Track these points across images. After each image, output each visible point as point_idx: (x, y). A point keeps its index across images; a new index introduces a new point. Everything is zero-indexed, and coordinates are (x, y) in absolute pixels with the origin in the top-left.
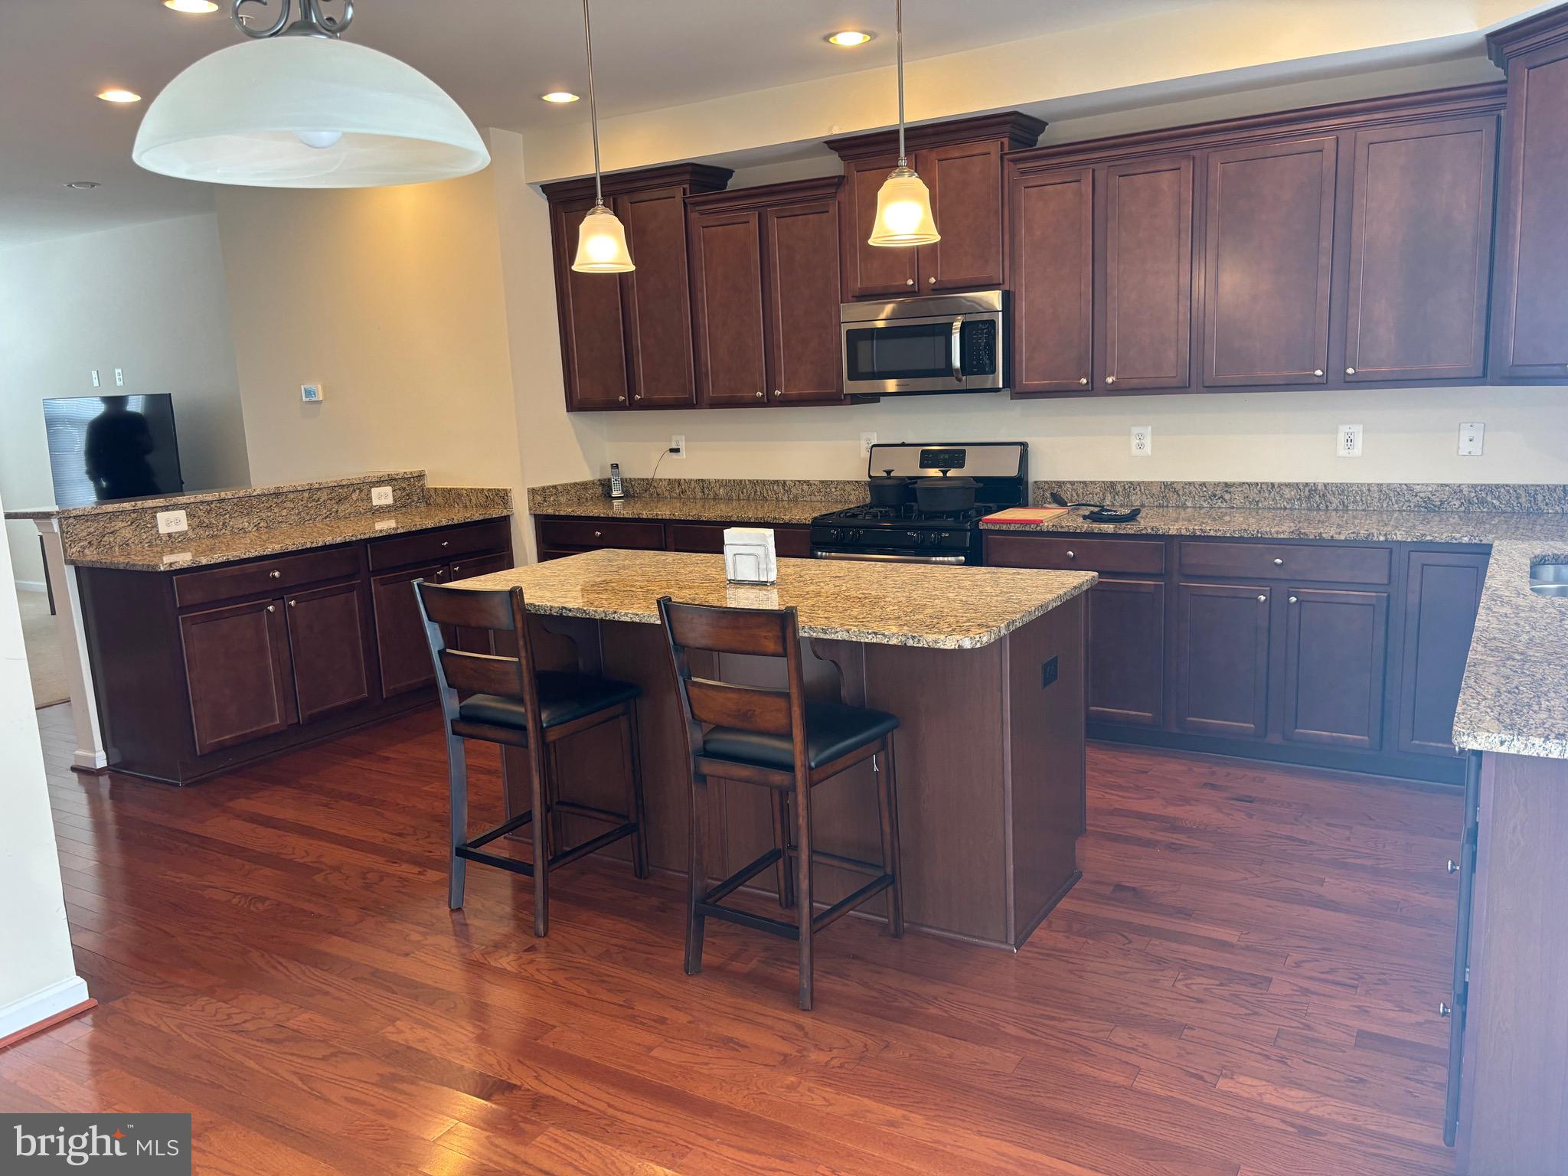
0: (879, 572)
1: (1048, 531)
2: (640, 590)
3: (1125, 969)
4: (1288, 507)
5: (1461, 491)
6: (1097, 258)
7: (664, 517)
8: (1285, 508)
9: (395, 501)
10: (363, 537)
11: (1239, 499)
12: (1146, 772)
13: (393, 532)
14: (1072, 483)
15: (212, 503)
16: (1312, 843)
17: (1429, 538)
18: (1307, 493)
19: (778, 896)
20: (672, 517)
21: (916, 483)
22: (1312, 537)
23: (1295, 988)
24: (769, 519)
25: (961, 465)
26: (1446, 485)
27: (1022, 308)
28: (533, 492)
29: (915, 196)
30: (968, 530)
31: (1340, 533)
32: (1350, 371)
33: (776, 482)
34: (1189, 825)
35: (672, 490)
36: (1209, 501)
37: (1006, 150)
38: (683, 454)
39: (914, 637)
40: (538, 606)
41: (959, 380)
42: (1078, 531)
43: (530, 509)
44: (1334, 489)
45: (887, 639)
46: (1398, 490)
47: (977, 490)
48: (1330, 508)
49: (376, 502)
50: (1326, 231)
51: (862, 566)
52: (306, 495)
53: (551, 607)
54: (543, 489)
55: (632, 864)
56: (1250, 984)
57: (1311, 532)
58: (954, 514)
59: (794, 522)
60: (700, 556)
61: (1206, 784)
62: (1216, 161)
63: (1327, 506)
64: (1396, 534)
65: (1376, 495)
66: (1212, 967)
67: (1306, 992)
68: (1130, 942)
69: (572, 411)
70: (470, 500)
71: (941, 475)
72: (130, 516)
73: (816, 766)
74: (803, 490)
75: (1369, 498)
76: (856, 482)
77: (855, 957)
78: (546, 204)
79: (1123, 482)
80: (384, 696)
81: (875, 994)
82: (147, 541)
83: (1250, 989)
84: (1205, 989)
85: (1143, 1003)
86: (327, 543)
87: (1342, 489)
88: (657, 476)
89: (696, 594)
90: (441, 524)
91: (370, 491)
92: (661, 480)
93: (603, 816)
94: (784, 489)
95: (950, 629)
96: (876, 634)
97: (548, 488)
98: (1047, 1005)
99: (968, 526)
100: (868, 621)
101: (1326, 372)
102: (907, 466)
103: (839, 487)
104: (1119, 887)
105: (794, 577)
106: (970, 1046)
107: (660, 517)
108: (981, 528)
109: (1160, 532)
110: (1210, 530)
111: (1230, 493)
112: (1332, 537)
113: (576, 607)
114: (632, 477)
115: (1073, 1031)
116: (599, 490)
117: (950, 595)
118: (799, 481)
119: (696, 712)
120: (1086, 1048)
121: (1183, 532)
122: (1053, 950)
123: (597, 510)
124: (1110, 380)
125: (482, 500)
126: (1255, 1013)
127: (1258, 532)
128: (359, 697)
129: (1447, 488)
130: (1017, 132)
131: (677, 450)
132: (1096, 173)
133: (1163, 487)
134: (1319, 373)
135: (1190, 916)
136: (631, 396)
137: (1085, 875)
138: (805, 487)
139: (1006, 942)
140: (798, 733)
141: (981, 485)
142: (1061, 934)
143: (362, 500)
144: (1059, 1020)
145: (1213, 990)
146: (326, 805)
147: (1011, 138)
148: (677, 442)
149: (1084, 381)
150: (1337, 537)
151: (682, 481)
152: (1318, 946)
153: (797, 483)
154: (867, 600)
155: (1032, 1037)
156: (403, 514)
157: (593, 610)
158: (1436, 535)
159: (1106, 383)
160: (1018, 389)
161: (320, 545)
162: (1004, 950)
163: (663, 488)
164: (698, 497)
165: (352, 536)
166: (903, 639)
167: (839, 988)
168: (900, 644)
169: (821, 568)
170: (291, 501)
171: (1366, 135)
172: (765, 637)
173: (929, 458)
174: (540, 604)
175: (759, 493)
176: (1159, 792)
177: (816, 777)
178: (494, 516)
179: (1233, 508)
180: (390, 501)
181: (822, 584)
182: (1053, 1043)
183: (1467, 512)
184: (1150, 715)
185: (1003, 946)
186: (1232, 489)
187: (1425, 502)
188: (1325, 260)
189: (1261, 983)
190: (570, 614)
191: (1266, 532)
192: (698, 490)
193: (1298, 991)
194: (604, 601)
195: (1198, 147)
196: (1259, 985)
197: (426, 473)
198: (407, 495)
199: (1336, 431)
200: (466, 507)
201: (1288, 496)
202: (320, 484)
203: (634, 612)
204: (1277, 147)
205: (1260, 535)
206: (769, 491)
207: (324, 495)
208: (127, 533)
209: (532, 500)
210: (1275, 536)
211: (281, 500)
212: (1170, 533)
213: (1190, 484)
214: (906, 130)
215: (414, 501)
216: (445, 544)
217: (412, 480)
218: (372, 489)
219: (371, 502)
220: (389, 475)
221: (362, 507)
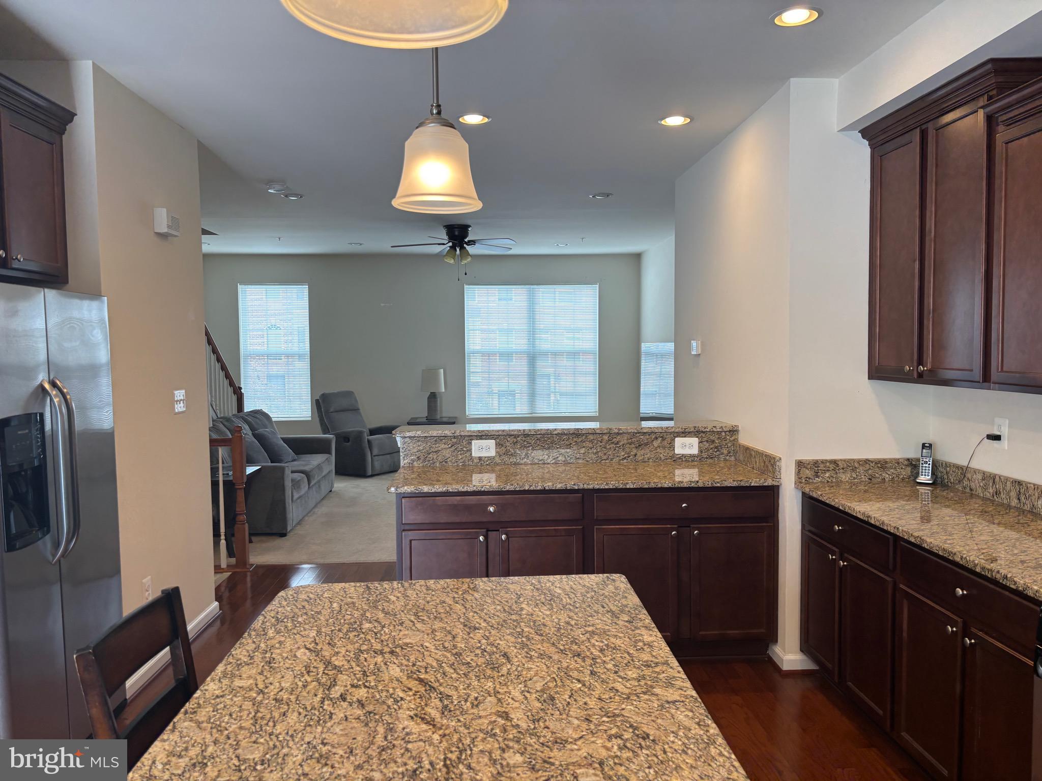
9: (701, 451)
10: (586, 487)
15: (518, 437)
28: (800, 464)
38: (1005, 443)
43: (798, 484)
49: (678, 450)
52: (606, 437)
54: (816, 463)
69: (872, 379)
70: (756, 463)
72: (451, 440)
78: (868, 151)
82: (461, 461)
86: (547, 488)
88: (975, 465)
91: (673, 440)
92: (975, 471)
97: (823, 462)
114: (947, 460)
125: (762, 464)
131: (997, 438)
143: (664, 448)
148: (999, 426)
156: (710, 465)
161: (538, 488)
163: (976, 483)
165: (574, 485)
170: (590, 441)
180: (695, 451)
197: (740, 429)
198: (716, 447)
200: (753, 468)
202: (619, 429)
207: (624, 440)
208: (447, 453)
209: (799, 474)
211: (580, 440)
215: (722, 454)
216: (684, 505)
217: (723, 434)
218: (676, 439)
219: (674, 450)
220: (695, 427)
221: (663, 453)
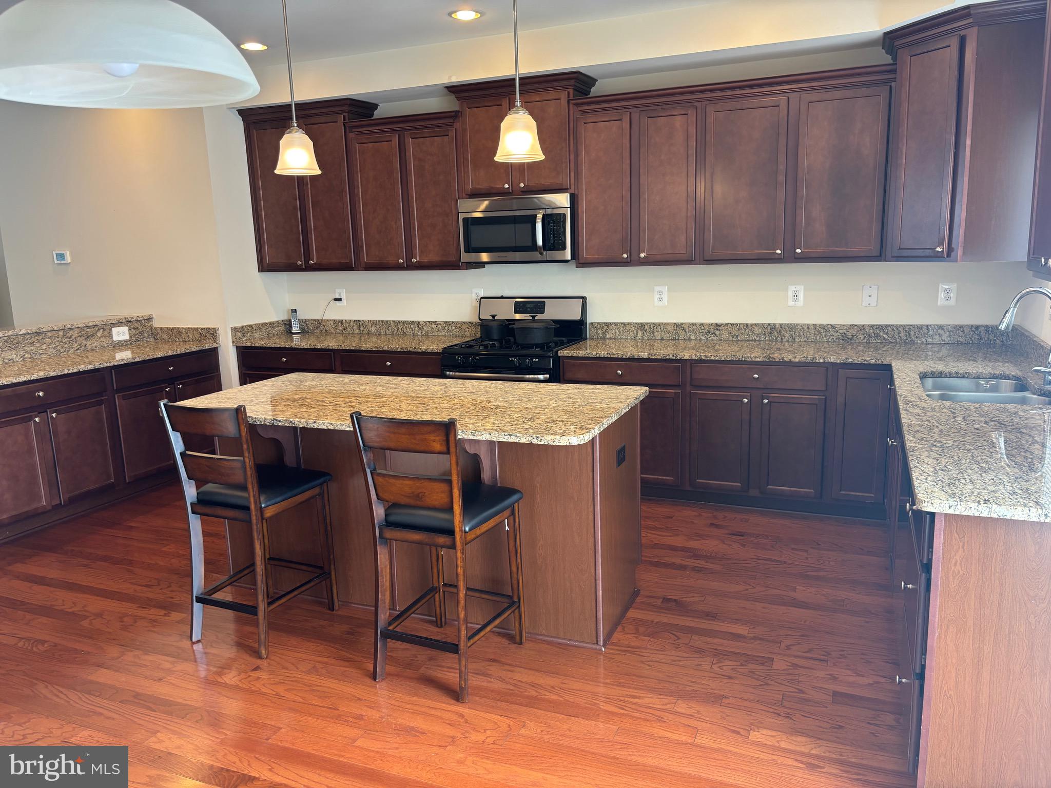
0: (500, 389)
1: (604, 357)
2: (330, 404)
3: (678, 658)
4: (757, 339)
5: (864, 329)
6: (634, 173)
7: (334, 348)
8: (755, 340)
9: (131, 337)
10: (108, 365)
11: (725, 335)
12: (672, 518)
13: (132, 361)
14: (616, 324)
16: (785, 563)
17: (850, 360)
18: (769, 330)
19: (435, 619)
20: (340, 348)
21: (514, 324)
22: (777, 360)
23: (789, 664)
24: (411, 349)
25: (543, 312)
26: (856, 325)
27: (583, 206)
28: (235, 330)
29: (527, 127)
30: (551, 357)
31: (795, 357)
32: (798, 251)
33: (413, 322)
34: (705, 554)
35: (336, 328)
36: (706, 335)
37: (571, 97)
38: (344, 302)
39: (538, 437)
40: (255, 418)
41: (541, 254)
42: (624, 357)
43: (233, 342)
44: (786, 327)
45: (518, 439)
46: (826, 328)
47: (555, 329)
48: (784, 340)
49: (116, 338)
50: (782, 158)
51: (487, 384)
52: (61, 333)
53: (265, 419)
54: (243, 328)
55: (327, 601)
56: (760, 663)
57: (777, 356)
58: (541, 346)
59: (429, 351)
60: (368, 378)
61: (712, 525)
62: (711, 109)
63: (782, 339)
64: (830, 358)
65: (813, 332)
66: (735, 653)
67: (795, 666)
68: (679, 639)
69: (262, 272)
70: (188, 337)
71: (531, 318)
73: (470, 530)
74: (432, 328)
75: (808, 333)
76: (470, 322)
77: (494, 661)
78: (241, 124)
79: (649, 323)
80: (127, 481)
81: (512, 688)
83: (761, 667)
84: (732, 669)
85: (692, 682)
86: (81, 370)
87: (792, 328)
88: (325, 318)
89: (373, 407)
90: (168, 354)
91: (111, 330)
92: (328, 320)
93: (303, 567)
94: (418, 327)
95: (562, 431)
96: (510, 435)
97: (246, 327)
98: (630, 688)
99: (550, 354)
100: (503, 426)
101: (784, 251)
102: (506, 312)
103: (458, 326)
104: (666, 600)
105: (441, 393)
106: (582, 721)
107: (331, 348)
108: (559, 355)
109: (678, 358)
110: (711, 356)
111: (719, 330)
112: (790, 360)
113: (284, 419)
114: (307, 318)
115: (649, 705)
116: (283, 328)
117: (554, 405)
118: (429, 322)
119: (380, 494)
120: (659, 717)
121: (694, 357)
122: (629, 647)
123: (282, 343)
124: (642, 255)
125: (197, 336)
126: (767, 684)
127: (742, 357)
128: (108, 482)
129: (856, 327)
130: (578, 85)
131: (339, 300)
132: (632, 114)
133: (675, 326)
134: (779, 252)
135: (715, 617)
136: (306, 262)
137: (642, 592)
138: (434, 326)
139: (597, 644)
140: (457, 508)
141: (558, 326)
142: (633, 635)
143: (105, 337)
144: (639, 697)
145: (738, 670)
146: (86, 566)
147: (574, 89)
148: (340, 294)
149: (625, 256)
150: (793, 360)
151: (344, 321)
152: (799, 634)
153: (428, 323)
154: (498, 410)
155: (622, 711)
156: (137, 347)
157: (297, 421)
158: (855, 358)
159: (640, 257)
160: (581, 262)
161: (75, 371)
162: (596, 649)
163: (330, 326)
164: (356, 332)
165: (100, 364)
166: (530, 438)
167: (485, 684)
168: (528, 442)
169: (459, 386)
170: (49, 338)
171: (807, 97)
172: (434, 441)
173: (520, 307)
174: (257, 417)
175: (400, 330)
176: (682, 531)
177: (469, 537)
178: (206, 348)
179: (721, 340)
180: (127, 337)
181: (462, 398)
182: (637, 715)
183: (868, 342)
184: (673, 478)
185: (595, 646)
186: (720, 328)
187: (842, 336)
188: (781, 178)
189: (766, 662)
190: (280, 424)
191: (748, 357)
192: (355, 327)
193: (790, 666)
194: (304, 414)
195: (700, 100)
196: (766, 664)
197: (154, 316)
198: (140, 333)
199: (787, 290)
200: (185, 341)
201: (757, 332)
202: (72, 325)
203: (329, 422)
204: (750, 102)
205: (744, 359)
206: (408, 329)
207: (75, 334)
209: (234, 336)
210: (754, 359)
211: (41, 337)
212: (685, 358)
213: (693, 324)
214: (520, 79)
215: (145, 337)
216: (171, 369)
217: (143, 322)
218: (113, 329)
219: (112, 338)
220: (126, 318)
221: (105, 342)
